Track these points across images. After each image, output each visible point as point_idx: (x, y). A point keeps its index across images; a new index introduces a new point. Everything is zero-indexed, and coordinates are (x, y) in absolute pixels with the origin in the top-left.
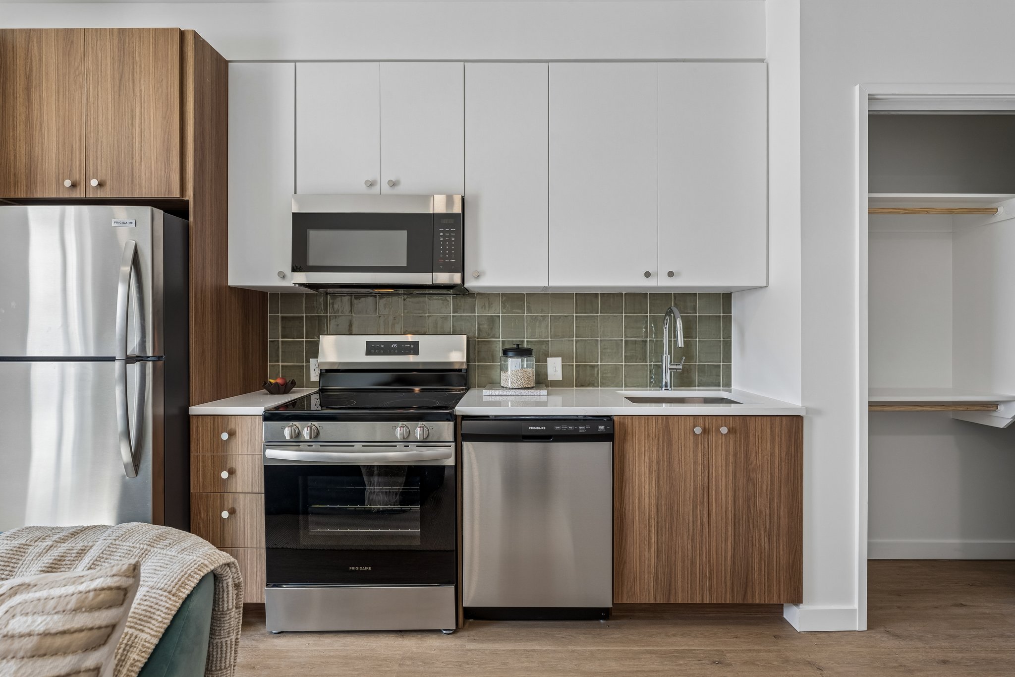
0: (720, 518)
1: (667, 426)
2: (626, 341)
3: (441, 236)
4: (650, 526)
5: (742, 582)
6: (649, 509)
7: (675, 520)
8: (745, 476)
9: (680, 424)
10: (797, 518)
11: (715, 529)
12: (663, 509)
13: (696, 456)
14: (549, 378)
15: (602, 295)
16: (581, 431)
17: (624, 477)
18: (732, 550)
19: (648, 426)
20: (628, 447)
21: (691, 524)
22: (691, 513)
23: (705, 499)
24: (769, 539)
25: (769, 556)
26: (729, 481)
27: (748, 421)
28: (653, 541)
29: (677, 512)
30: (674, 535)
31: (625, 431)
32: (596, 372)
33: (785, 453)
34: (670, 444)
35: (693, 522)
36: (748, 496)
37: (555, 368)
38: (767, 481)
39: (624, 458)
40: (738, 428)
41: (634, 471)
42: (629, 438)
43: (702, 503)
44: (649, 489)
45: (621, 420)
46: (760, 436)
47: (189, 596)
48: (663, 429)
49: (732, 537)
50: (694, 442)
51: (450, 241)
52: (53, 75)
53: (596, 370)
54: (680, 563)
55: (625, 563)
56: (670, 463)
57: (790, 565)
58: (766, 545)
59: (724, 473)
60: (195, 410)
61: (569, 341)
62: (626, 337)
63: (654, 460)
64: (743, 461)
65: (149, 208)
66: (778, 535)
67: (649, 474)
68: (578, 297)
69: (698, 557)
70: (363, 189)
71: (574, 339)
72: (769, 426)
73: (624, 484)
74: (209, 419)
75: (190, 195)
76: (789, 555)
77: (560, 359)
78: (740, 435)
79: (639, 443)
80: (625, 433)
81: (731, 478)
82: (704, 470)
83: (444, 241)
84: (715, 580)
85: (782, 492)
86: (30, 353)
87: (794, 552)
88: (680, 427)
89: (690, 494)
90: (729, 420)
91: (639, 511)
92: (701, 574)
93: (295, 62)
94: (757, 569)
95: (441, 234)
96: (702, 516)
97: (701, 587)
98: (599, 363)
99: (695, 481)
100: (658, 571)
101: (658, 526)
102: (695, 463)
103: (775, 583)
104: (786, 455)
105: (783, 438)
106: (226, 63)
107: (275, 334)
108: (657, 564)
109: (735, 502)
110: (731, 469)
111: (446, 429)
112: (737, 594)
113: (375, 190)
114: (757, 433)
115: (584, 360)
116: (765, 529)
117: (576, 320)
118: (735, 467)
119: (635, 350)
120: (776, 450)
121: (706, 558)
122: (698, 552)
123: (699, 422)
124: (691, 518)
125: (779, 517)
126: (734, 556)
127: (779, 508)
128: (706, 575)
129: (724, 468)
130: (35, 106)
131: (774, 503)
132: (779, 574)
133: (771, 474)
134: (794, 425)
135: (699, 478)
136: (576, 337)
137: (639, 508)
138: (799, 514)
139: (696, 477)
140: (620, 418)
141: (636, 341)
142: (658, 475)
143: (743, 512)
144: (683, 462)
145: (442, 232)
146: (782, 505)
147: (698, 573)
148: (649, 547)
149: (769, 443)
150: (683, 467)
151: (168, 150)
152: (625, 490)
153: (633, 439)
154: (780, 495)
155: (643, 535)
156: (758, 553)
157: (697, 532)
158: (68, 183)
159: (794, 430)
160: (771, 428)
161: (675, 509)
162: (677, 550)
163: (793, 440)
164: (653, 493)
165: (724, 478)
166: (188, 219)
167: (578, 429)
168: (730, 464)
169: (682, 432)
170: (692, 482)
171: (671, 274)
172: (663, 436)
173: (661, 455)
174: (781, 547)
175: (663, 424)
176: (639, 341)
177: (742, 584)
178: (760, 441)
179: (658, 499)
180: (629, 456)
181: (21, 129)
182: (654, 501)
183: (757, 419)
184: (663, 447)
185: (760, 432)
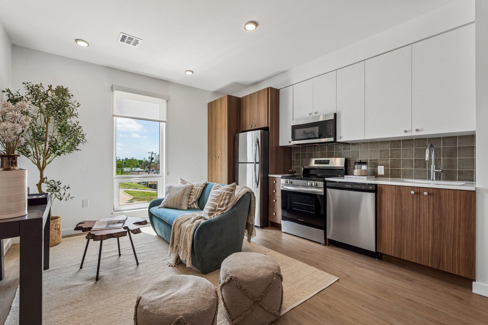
0: (425, 230)
1: (400, 190)
2: (415, 159)
3: (328, 127)
4: (392, 227)
5: (437, 259)
6: (392, 220)
7: (403, 227)
8: (439, 214)
9: (405, 189)
10: (471, 239)
11: (422, 234)
12: (398, 221)
13: (413, 203)
14: (379, 174)
15: (403, 140)
16: (363, 188)
17: (381, 207)
18: (432, 245)
19: (391, 189)
20: (383, 196)
21: (411, 230)
22: (411, 225)
23: (418, 221)
24: (453, 244)
25: (453, 252)
26: (430, 215)
27: (441, 191)
28: (393, 232)
29: (404, 224)
30: (403, 232)
31: (382, 190)
32: (400, 172)
33: (463, 207)
34: (401, 196)
35: (412, 229)
36: (440, 223)
37: (381, 170)
38: (452, 218)
39: (381, 200)
40: (435, 193)
41: (385, 205)
42: (384, 193)
43: (416, 222)
44: (392, 213)
45: (380, 186)
46: (448, 198)
47: (245, 194)
48: (398, 191)
49: (432, 239)
50: (412, 197)
51: (331, 128)
52: (249, 104)
53: (400, 171)
54: (405, 244)
55: (381, 238)
56: (401, 204)
57: (466, 259)
58: (451, 247)
59: (427, 211)
60: (270, 175)
61: (387, 159)
62: (415, 157)
63: (394, 202)
64: (438, 208)
65: (260, 130)
66: (459, 244)
67: (392, 207)
68: (391, 142)
69: (414, 243)
70: (309, 116)
71: (390, 159)
72: (453, 194)
73: (381, 209)
74: (272, 178)
75: (269, 126)
76: (466, 255)
77: (383, 167)
78: (436, 196)
79: (388, 195)
80: (382, 191)
81: (431, 214)
82: (417, 210)
83: (329, 128)
84: (423, 255)
85: (461, 225)
86: (248, 162)
87: (469, 254)
88: (405, 191)
89: (410, 218)
90: (430, 190)
91: (387, 220)
92: (416, 251)
93: (293, 85)
94: (446, 256)
95: (328, 126)
96: (416, 227)
97: (416, 256)
98: (401, 169)
99: (413, 213)
100: (396, 245)
101: (396, 227)
102: (413, 205)
103: (457, 265)
104: (463, 208)
105: (462, 200)
106: (279, 90)
107: (294, 159)
108: (395, 241)
109: (433, 224)
110: (431, 210)
111: (321, 184)
112: (434, 264)
113: (312, 115)
114: (446, 197)
115: (394, 167)
116: (451, 240)
117: (391, 151)
118: (434, 210)
119: (420, 163)
120: (457, 205)
121: (418, 245)
122: (414, 241)
123: (414, 189)
124: (411, 227)
125: (459, 236)
126: (433, 247)
127: (459, 232)
128: (418, 252)
129: (427, 209)
130: (246, 111)
131: (456, 229)
132: (459, 262)
133: (454, 216)
134: (469, 195)
135: (415, 212)
136: (391, 158)
137: (387, 219)
138: (472, 237)
139: (413, 211)
140: (380, 185)
141: (420, 159)
142: (396, 208)
143: (438, 230)
144: (407, 204)
145: (328, 125)
146: (461, 231)
147: (414, 250)
148: (392, 234)
149: (453, 202)
150: (407, 207)
151: (265, 116)
152: (382, 211)
153: (385, 193)
154: (460, 226)
155: (389, 229)
156: (446, 249)
157: (413, 234)
158: (250, 126)
159: (469, 197)
160: (454, 195)
161: (403, 222)
162: (404, 238)
163: (468, 202)
164: (394, 215)
165: (427, 214)
166: (269, 131)
167: (362, 187)
168: (431, 209)
169: (407, 193)
170: (411, 213)
171: (417, 130)
172: (398, 193)
173: (397, 200)
174: (461, 250)
175: (398, 189)
176: (422, 159)
177: (437, 260)
178: (447, 200)
179: (396, 217)
180: (383, 200)
181: (244, 116)
182: (394, 218)
183: (446, 191)
184: (398, 198)
185: (447, 196)
